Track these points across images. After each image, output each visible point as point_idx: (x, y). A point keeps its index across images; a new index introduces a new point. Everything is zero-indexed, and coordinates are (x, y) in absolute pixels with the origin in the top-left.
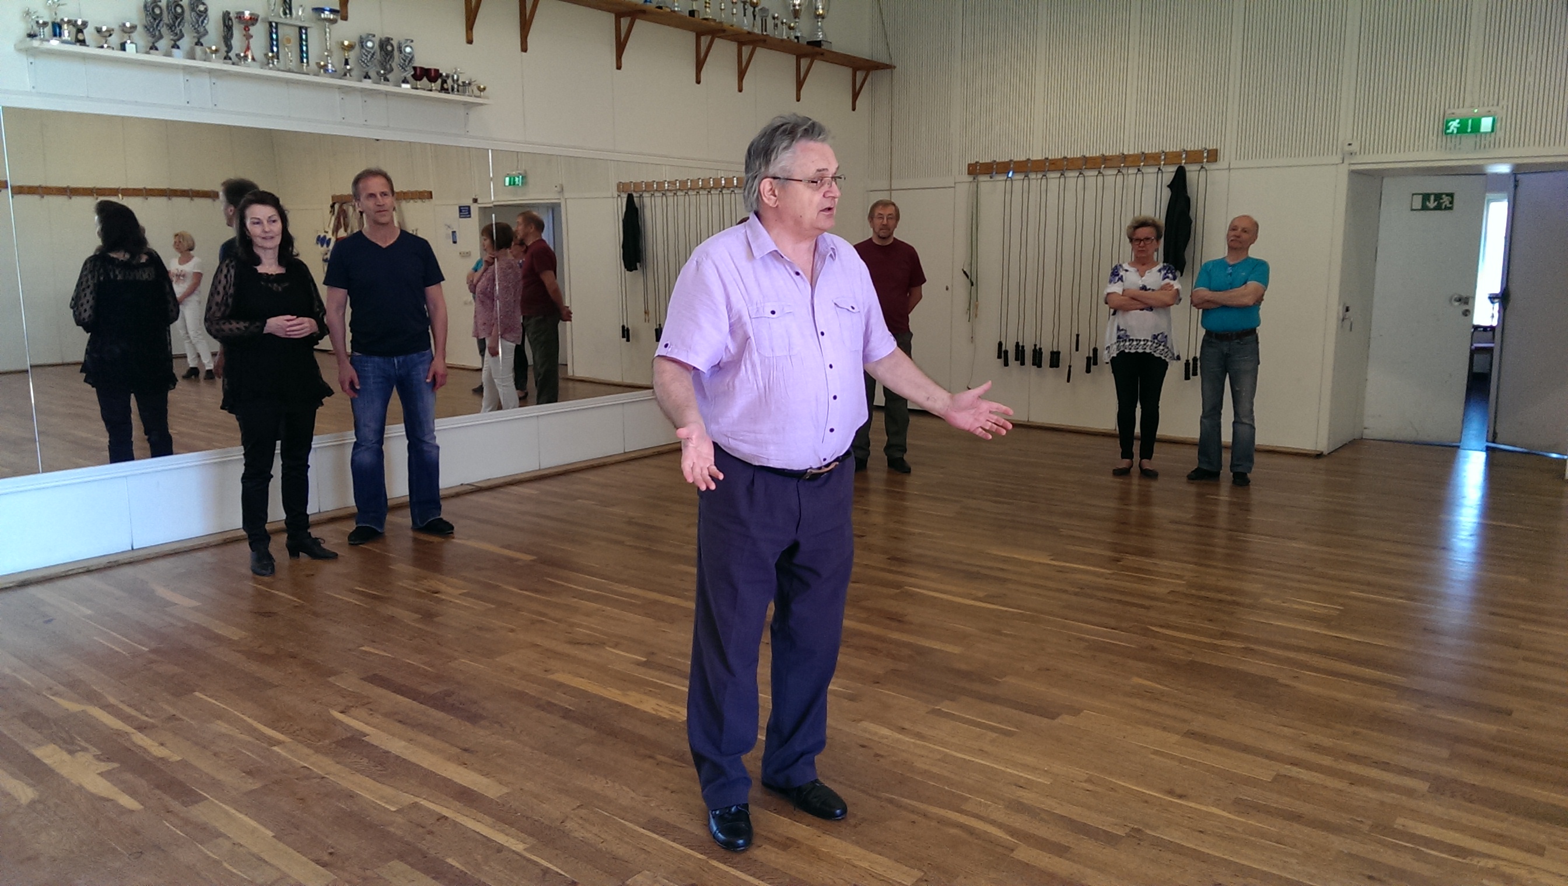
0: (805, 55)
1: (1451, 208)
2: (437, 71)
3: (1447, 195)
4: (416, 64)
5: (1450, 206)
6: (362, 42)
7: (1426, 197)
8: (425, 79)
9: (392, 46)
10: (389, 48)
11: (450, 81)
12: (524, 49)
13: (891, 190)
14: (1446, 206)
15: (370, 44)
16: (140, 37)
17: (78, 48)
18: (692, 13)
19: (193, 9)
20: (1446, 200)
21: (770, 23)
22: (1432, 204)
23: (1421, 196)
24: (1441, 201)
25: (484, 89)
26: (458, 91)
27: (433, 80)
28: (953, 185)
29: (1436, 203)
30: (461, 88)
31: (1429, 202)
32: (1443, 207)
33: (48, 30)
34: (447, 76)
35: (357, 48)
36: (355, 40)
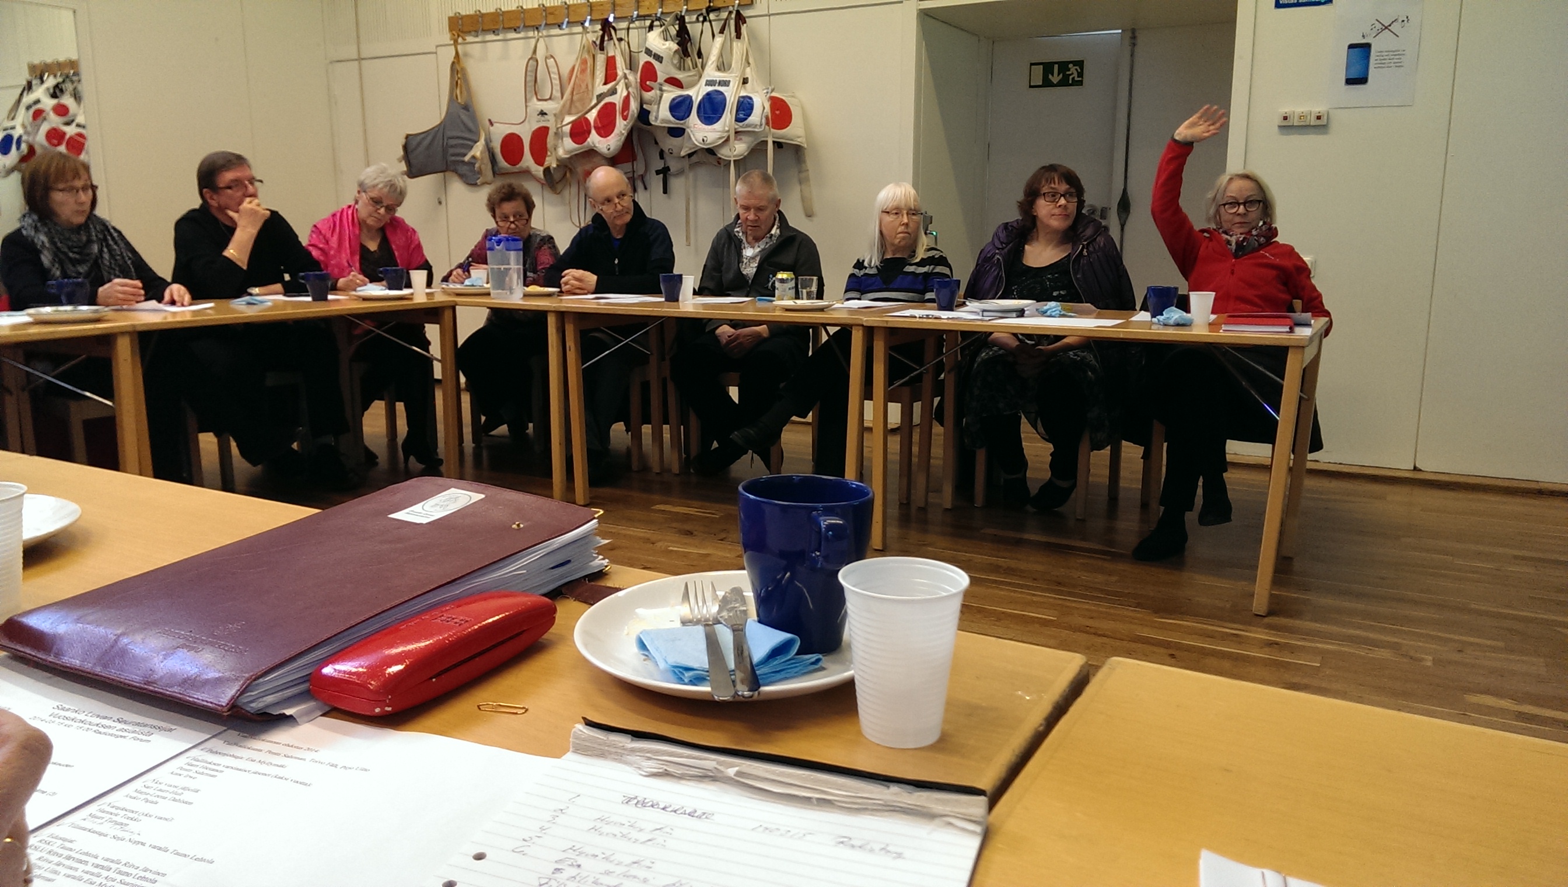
1: (1080, 83)
3: (1075, 63)
5: (1080, 79)
7: (1048, 67)
13: (360, 59)
14: (1073, 78)
20: (1073, 70)
22: (1055, 78)
23: (1042, 66)
24: (1068, 73)
28: (434, 51)
29: (1061, 75)
31: (1053, 75)
32: (1070, 82)
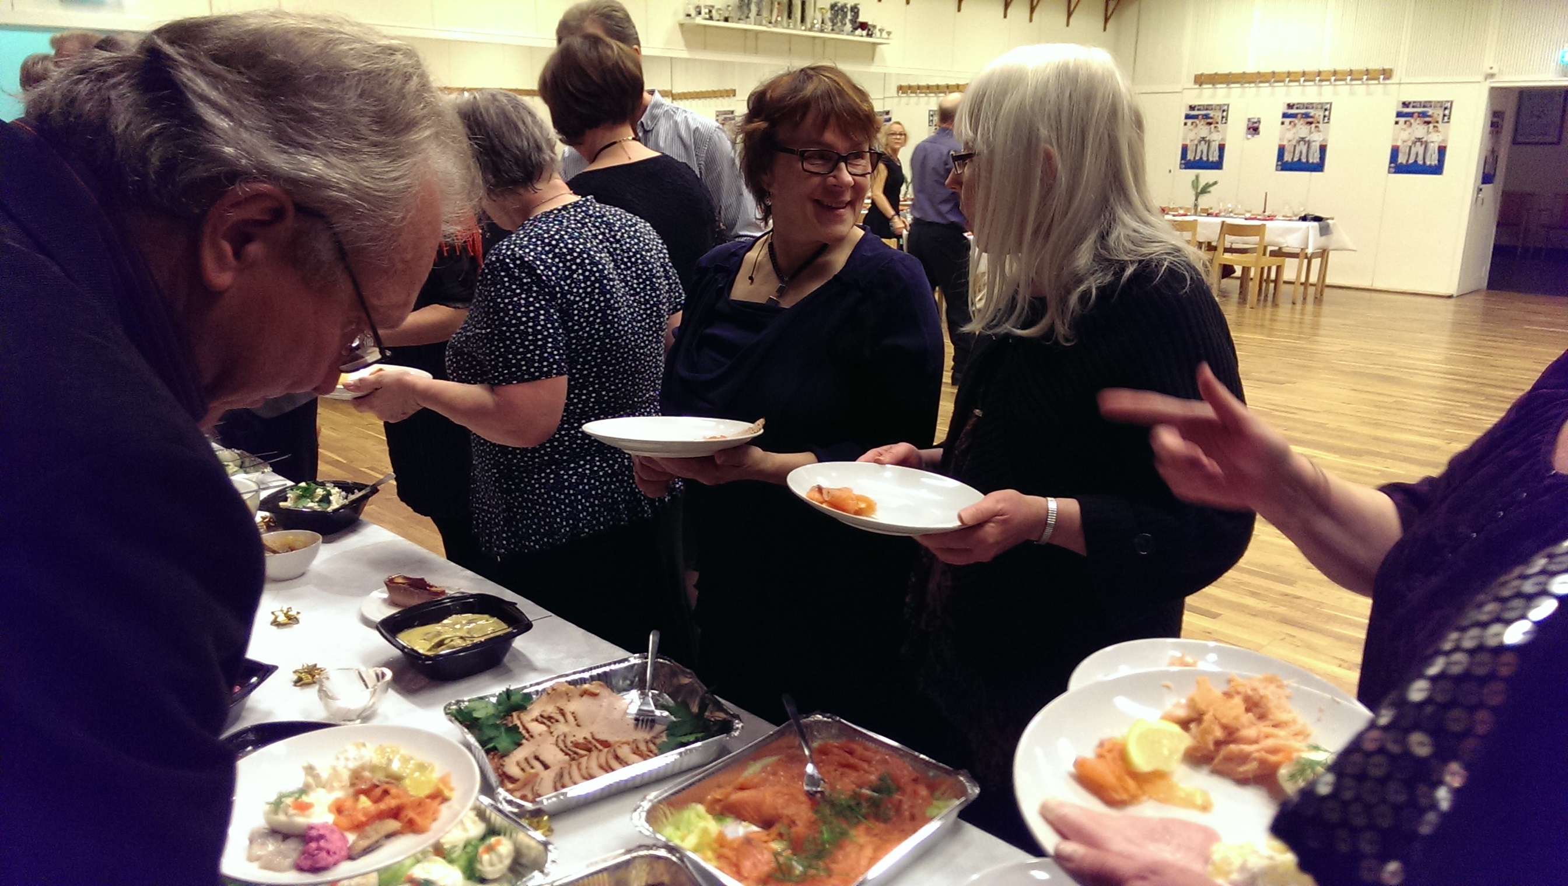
2: (868, 24)
6: (833, 7)
8: (860, 29)
9: (848, 7)
10: (846, 10)
11: (873, 30)
12: (908, 2)
15: (836, 8)
16: (736, 13)
17: (707, 22)
26: (876, 36)
27: (863, 29)
30: (878, 34)
34: (872, 26)
35: (830, 12)
36: (828, 6)
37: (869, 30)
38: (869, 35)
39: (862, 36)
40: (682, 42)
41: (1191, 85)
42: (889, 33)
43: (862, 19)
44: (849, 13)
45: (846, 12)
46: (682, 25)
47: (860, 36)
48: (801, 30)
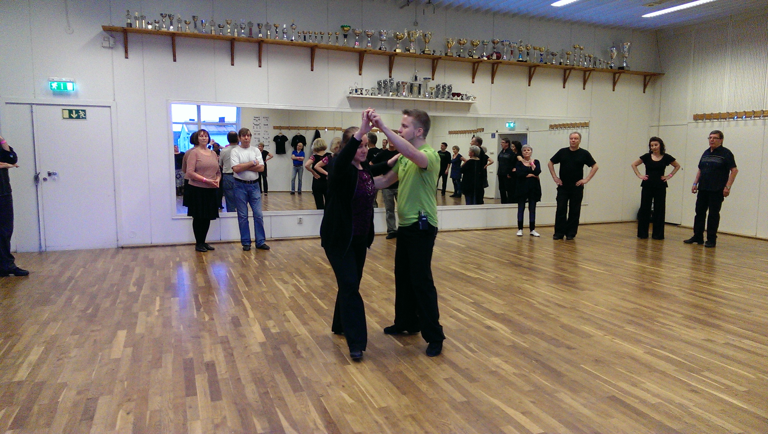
0: (617, 73)
2: (460, 93)
4: (453, 92)
6: (437, 86)
8: (456, 96)
9: (446, 87)
10: (445, 88)
11: (464, 96)
12: (492, 83)
15: (439, 87)
16: (377, 92)
17: (361, 96)
18: (560, 63)
19: (390, 82)
21: (598, 62)
25: (476, 98)
26: (467, 99)
27: (458, 96)
28: (687, 124)
30: (468, 98)
33: (354, 91)
34: (463, 95)
35: (435, 89)
36: (435, 86)
37: (462, 96)
38: (462, 99)
39: (457, 100)
40: (349, 105)
41: (692, 121)
42: (475, 98)
43: (454, 91)
44: (447, 89)
45: (446, 89)
46: (348, 97)
47: (458, 100)
48: (419, 98)
